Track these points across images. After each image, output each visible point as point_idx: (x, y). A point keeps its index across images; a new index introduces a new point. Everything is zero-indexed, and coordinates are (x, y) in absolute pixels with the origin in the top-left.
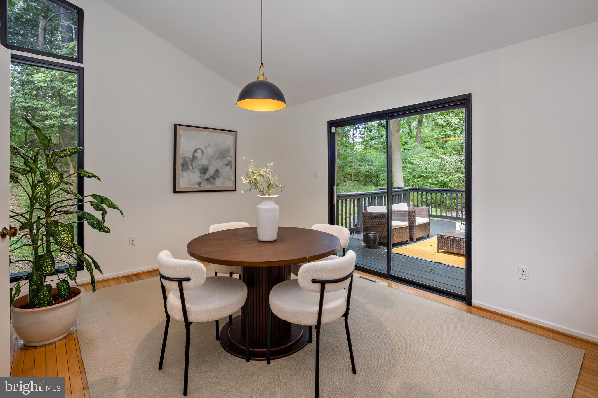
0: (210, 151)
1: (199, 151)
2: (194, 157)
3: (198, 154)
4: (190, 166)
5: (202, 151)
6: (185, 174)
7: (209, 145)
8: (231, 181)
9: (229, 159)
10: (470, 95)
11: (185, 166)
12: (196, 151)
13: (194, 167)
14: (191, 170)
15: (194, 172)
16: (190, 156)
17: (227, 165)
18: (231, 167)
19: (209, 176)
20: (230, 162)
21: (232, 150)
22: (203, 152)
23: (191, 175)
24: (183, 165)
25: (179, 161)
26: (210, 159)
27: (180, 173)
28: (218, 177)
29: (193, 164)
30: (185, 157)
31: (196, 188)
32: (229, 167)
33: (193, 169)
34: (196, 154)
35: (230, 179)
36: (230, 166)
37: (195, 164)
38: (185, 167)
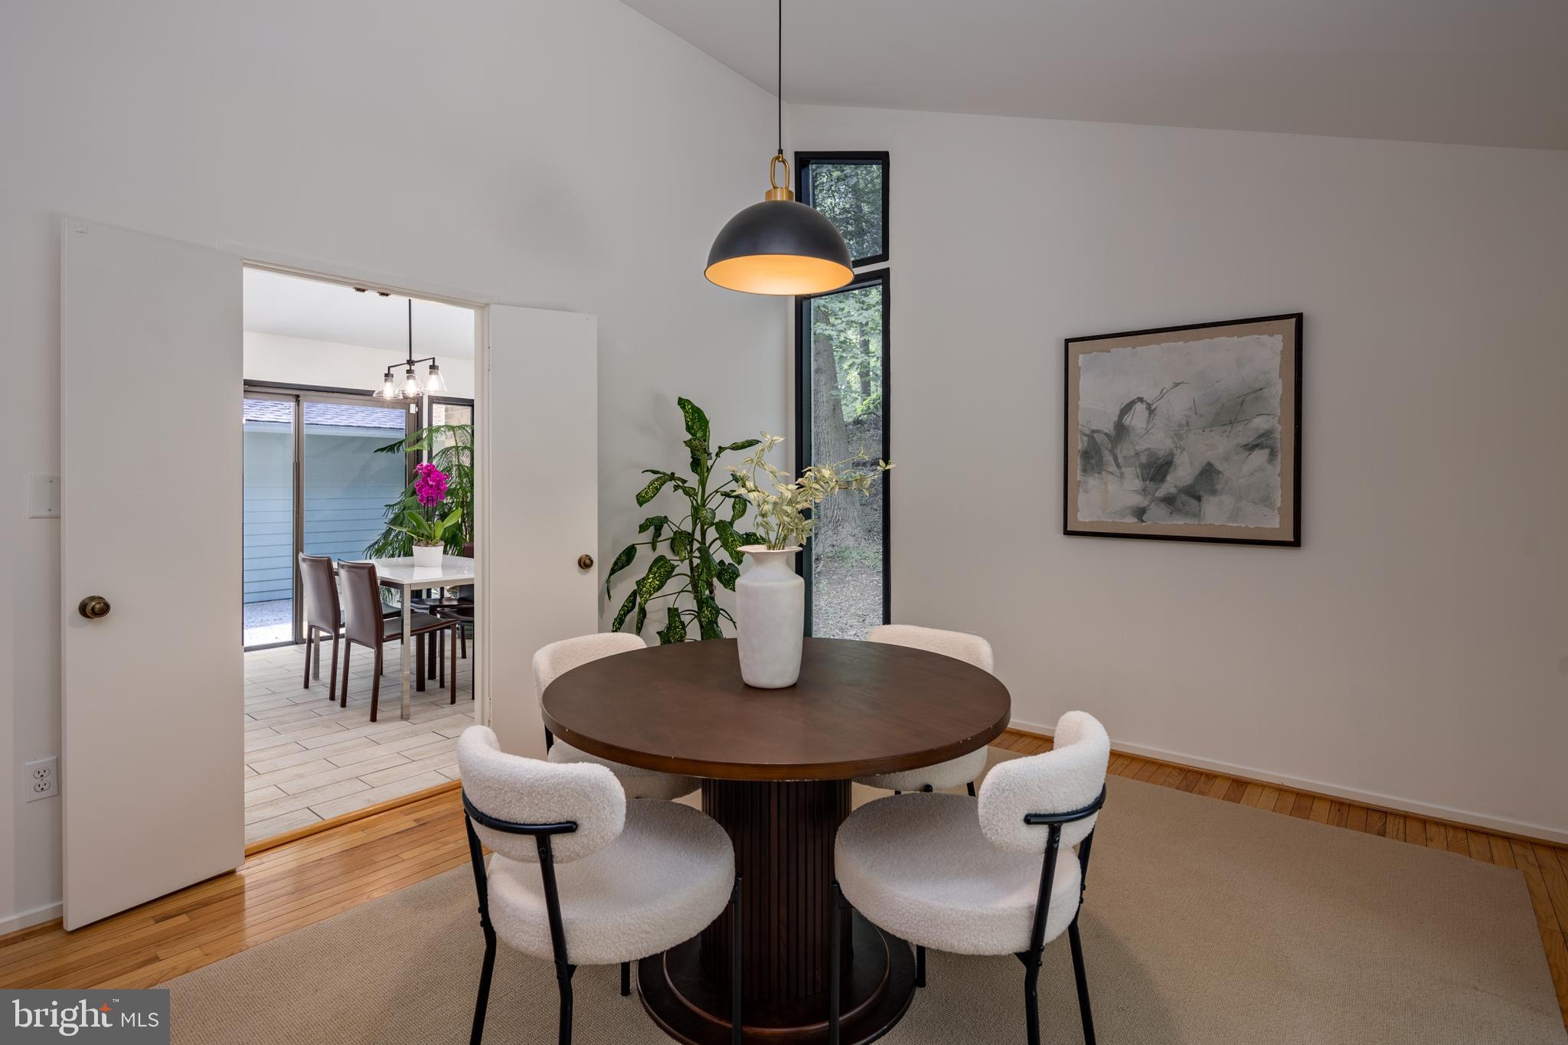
0: (1177, 406)
1: (1140, 407)
2: (1121, 430)
3: (1137, 419)
4: (1108, 457)
5: (1149, 406)
6: (1093, 482)
7: (1177, 385)
8: (1271, 506)
9: (1261, 423)
11: (1092, 458)
12: (1127, 409)
13: (1120, 460)
14: (1113, 468)
15: (1122, 476)
16: (1108, 427)
17: (1251, 448)
18: (1273, 454)
19: (1176, 486)
20: (1268, 434)
21: (1279, 390)
22: (1151, 410)
23: (1113, 485)
24: (1086, 455)
25: (1078, 444)
26: (1180, 432)
27: (1079, 478)
28: (1214, 492)
29: (1118, 452)
30: (1094, 431)
31: (1130, 524)
32: (1260, 457)
33: (1118, 466)
34: (1127, 420)
35: (1266, 501)
36: (1267, 451)
37: (1125, 450)
38: (1093, 461)
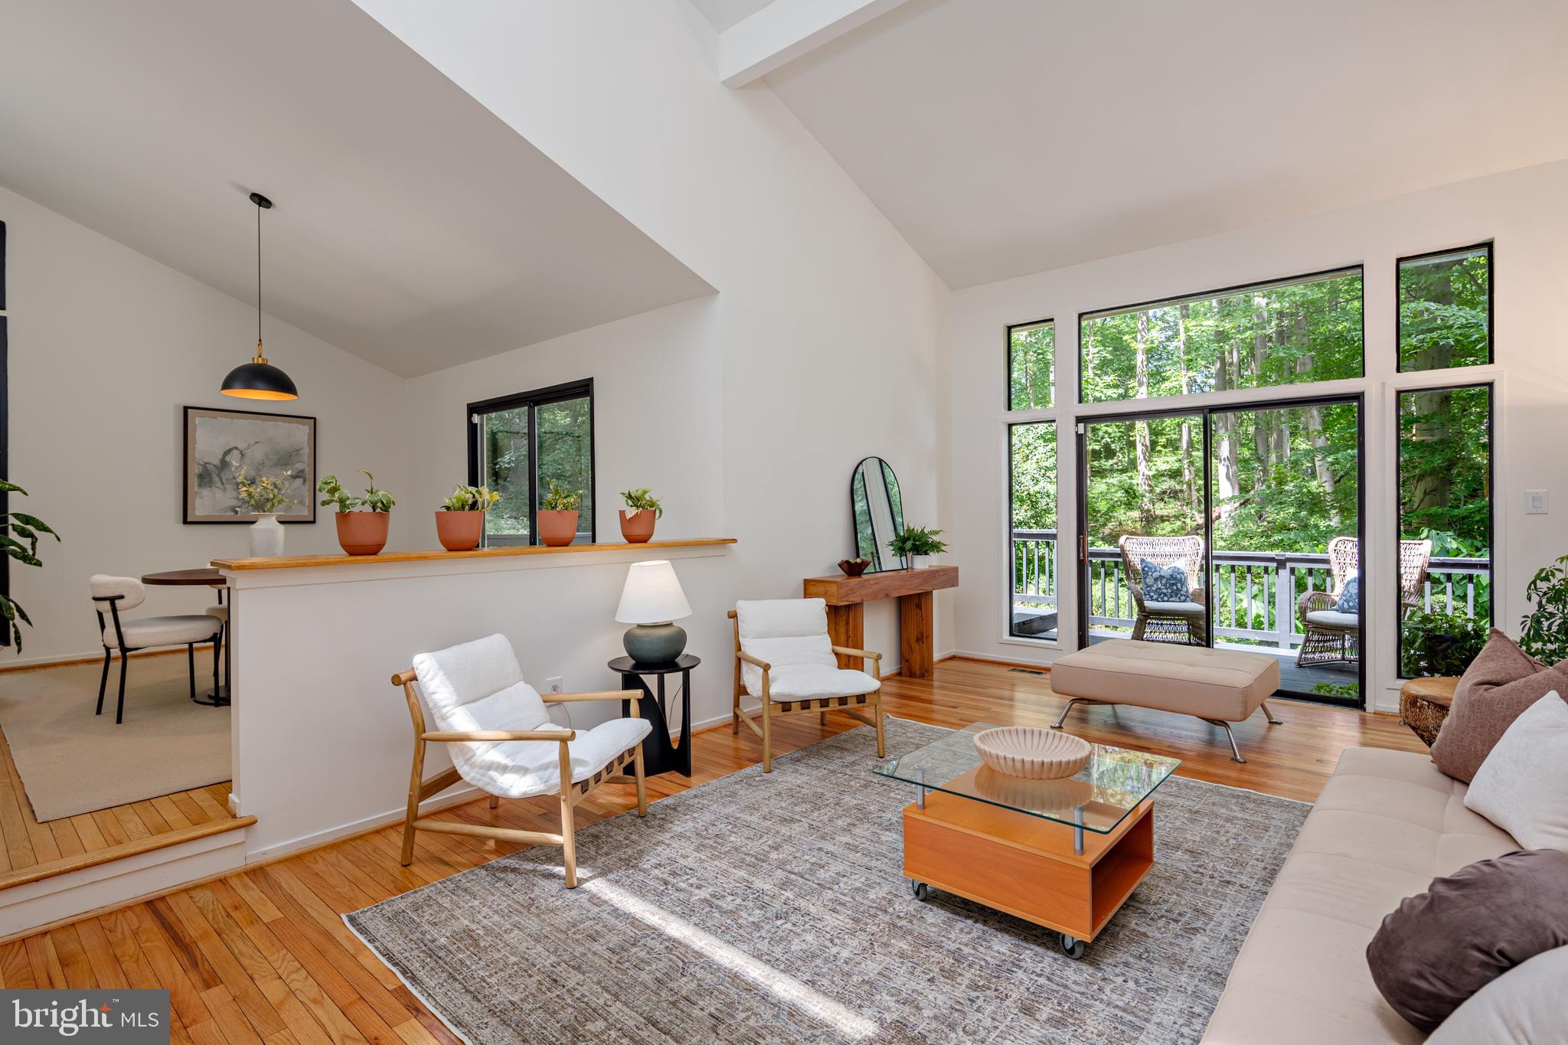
0: (257, 454)
1: (235, 453)
2: (224, 464)
3: (234, 460)
4: (216, 479)
5: (241, 452)
6: (206, 492)
7: (257, 443)
8: (304, 505)
9: (299, 466)
10: (591, 379)
11: (205, 478)
12: (228, 452)
13: (224, 480)
14: (219, 484)
15: (225, 489)
16: (217, 462)
17: (294, 477)
18: (305, 481)
20: (302, 471)
21: (307, 451)
22: (242, 455)
23: (219, 494)
24: (201, 477)
25: (194, 470)
26: (259, 468)
27: (196, 489)
29: (222, 475)
30: (206, 463)
31: (230, 516)
32: (299, 481)
33: (223, 484)
34: (228, 459)
35: (302, 502)
36: (302, 480)
37: (226, 475)
38: (206, 480)
